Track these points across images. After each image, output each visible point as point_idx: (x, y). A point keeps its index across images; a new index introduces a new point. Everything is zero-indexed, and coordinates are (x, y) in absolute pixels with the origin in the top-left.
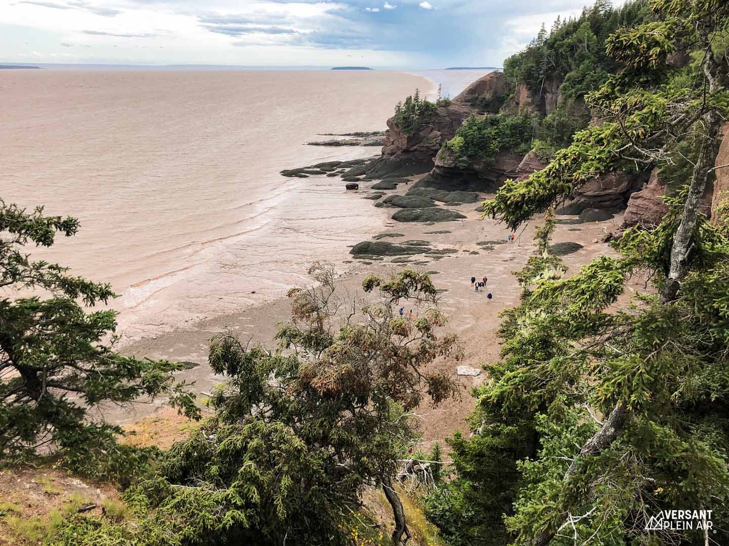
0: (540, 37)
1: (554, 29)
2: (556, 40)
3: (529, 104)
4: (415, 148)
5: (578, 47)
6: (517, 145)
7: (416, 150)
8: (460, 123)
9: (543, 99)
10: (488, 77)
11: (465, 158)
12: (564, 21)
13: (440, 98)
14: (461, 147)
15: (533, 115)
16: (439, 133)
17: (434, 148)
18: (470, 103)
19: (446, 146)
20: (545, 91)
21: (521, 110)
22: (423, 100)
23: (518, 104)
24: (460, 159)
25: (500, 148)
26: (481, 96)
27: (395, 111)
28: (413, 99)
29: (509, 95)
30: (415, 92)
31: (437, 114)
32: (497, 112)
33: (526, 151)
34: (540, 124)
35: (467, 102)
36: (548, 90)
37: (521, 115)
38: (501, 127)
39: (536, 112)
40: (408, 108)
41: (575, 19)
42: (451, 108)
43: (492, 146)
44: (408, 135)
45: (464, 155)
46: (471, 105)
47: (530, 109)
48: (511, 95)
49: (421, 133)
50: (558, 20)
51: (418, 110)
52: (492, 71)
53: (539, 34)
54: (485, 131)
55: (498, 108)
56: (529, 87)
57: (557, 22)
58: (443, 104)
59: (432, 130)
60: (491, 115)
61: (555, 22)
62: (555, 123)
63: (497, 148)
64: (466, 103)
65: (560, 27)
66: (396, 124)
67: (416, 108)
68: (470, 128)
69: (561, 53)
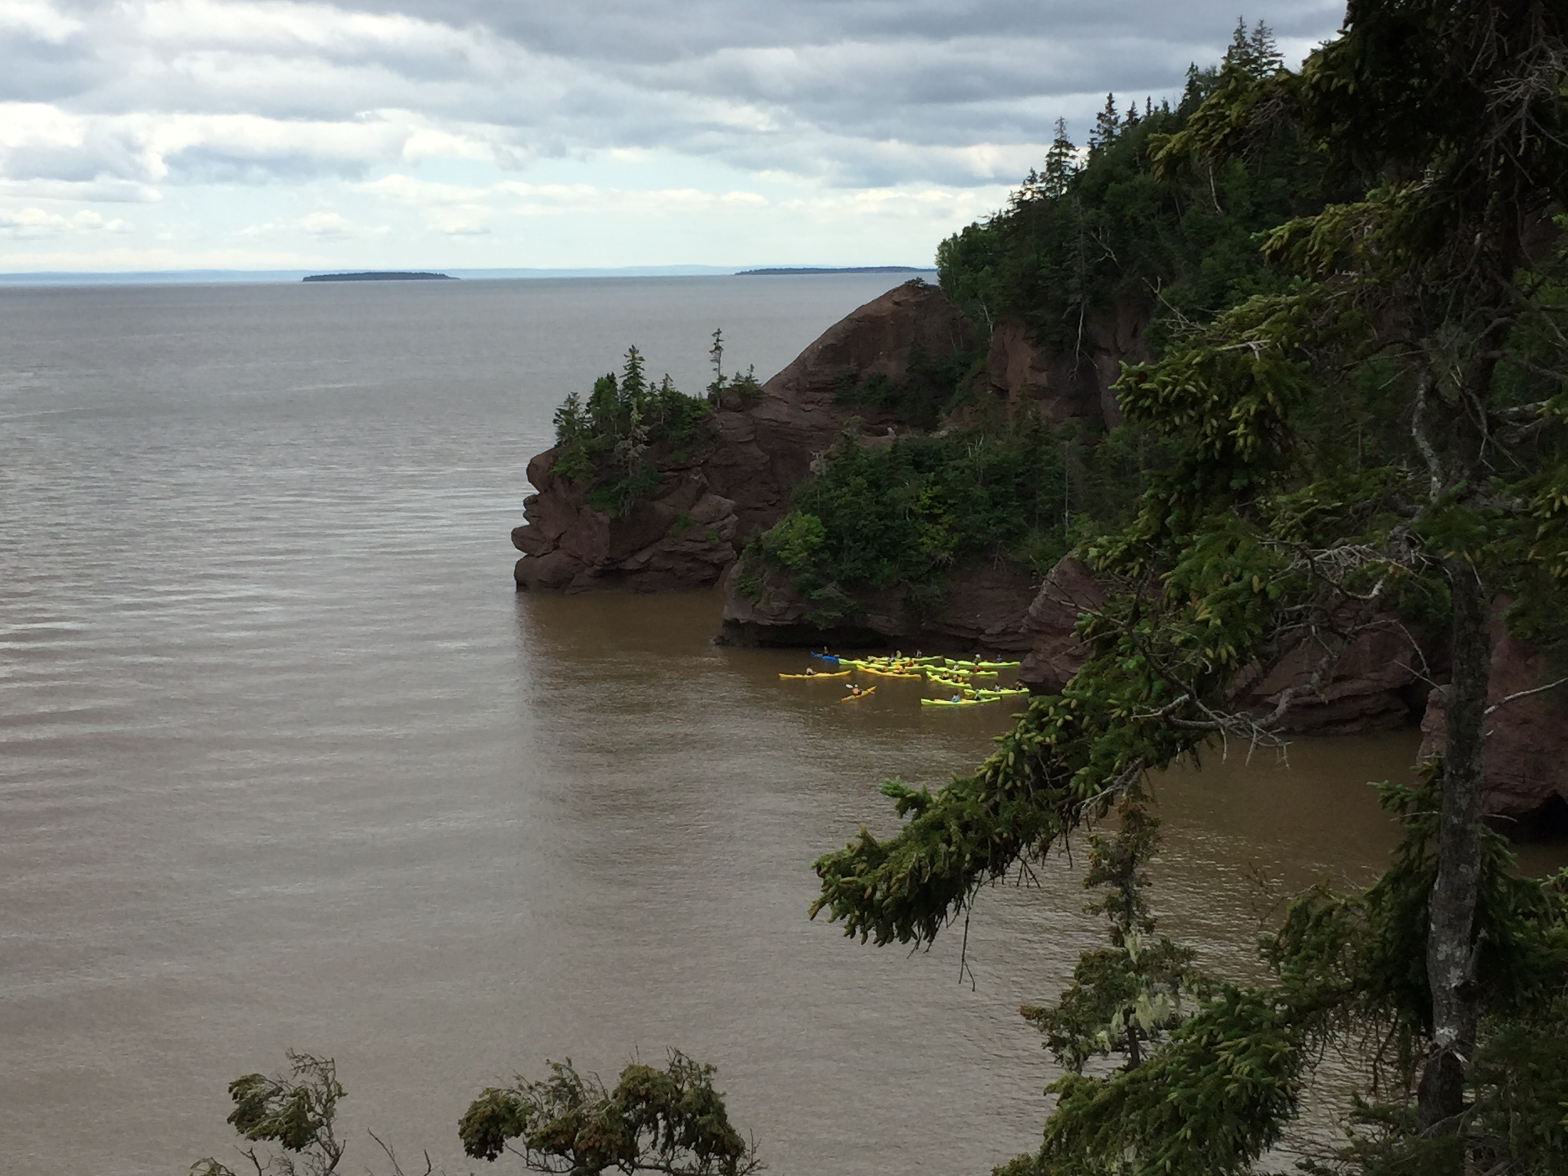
0: (1055, 165)
1: (1100, 138)
2: (1110, 177)
3: (1041, 393)
4: (642, 557)
5: (1188, 198)
6: (1013, 537)
7: (645, 568)
8: (801, 463)
9: (1088, 372)
10: (888, 305)
11: (831, 590)
12: (1131, 113)
13: (722, 379)
14: (813, 551)
15: (1058, 429)
16: (729, 503)
17: (716, 557)
18: (833, 395)
19: (759, 550)
20: (1092, 347)
21: (1017, 414)
22: (659, 386)
23: (1002, 392)
24: (815, 595)
25: (956, 550)
26: (870, 370)
27: (555, 428)
28: (620, 386)
29: (967, 366)
30: (625, 362)
31: (714, 437)
32: (932, 426)
33: (1048, 557)
34: (1088, 460)
35: (818, 390)
36: (1102, 344)
37: (1017, 433)
38: (950, 476)
39: (1068, 420)
40: (602, 418)
41: (1166, 105)
42: (765, 413)
43: (928, 546)
44: (613, 514)
45: (829, 578)
46: (838, 401)
47: (1047, 410)
48: (976, 366)
49: (659, 506)
50: (1111, 110)
51: (642, 422)
52: (899, 281)
53: (1051, 155)
54: (895, 492)
55: (936, 410)
56: (1034, 333)
57: (1107, 117)
58: (735, 400)
59: (702, 490)
60: (911, 436)
61: (1100, 116)
62: (1141, 455)
63: (944, 548)
64: (818, 396)
65: (1117, 132)
66: (563, 475)
67: (635, 416)
68: (841, 483)
69: (1134, 219)
